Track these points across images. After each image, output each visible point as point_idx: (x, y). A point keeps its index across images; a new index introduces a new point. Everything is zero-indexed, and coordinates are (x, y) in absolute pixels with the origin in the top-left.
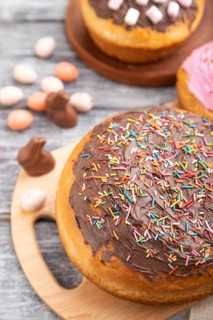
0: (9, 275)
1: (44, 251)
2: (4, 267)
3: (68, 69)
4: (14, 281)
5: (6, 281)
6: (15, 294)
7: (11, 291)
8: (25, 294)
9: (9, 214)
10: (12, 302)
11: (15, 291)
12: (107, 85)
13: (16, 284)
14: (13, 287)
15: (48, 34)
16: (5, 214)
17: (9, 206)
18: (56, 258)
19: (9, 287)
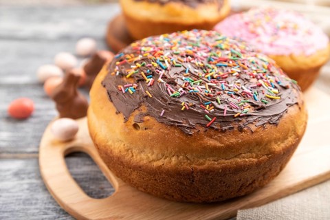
0: (32, 195)
2: (28, 189)
4: (37, 199)
5: (28, 200)
6: (37, 209)
7: (33, 207)
8: (49, 209)
9: (38, 152)
10: (33, 215)
11: (38, 206)
13: (39, 201)
14: (36, 204)
16: (34, 152)
17: (38, 147)
19: (31, 204)
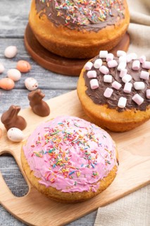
1: (4, 174)
3: (25, 64)
12: (50, 75)
15: (13, 45)
18: (12, 178)
